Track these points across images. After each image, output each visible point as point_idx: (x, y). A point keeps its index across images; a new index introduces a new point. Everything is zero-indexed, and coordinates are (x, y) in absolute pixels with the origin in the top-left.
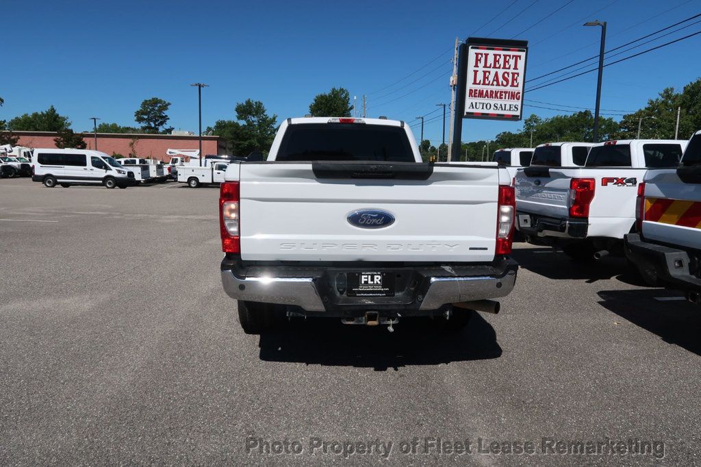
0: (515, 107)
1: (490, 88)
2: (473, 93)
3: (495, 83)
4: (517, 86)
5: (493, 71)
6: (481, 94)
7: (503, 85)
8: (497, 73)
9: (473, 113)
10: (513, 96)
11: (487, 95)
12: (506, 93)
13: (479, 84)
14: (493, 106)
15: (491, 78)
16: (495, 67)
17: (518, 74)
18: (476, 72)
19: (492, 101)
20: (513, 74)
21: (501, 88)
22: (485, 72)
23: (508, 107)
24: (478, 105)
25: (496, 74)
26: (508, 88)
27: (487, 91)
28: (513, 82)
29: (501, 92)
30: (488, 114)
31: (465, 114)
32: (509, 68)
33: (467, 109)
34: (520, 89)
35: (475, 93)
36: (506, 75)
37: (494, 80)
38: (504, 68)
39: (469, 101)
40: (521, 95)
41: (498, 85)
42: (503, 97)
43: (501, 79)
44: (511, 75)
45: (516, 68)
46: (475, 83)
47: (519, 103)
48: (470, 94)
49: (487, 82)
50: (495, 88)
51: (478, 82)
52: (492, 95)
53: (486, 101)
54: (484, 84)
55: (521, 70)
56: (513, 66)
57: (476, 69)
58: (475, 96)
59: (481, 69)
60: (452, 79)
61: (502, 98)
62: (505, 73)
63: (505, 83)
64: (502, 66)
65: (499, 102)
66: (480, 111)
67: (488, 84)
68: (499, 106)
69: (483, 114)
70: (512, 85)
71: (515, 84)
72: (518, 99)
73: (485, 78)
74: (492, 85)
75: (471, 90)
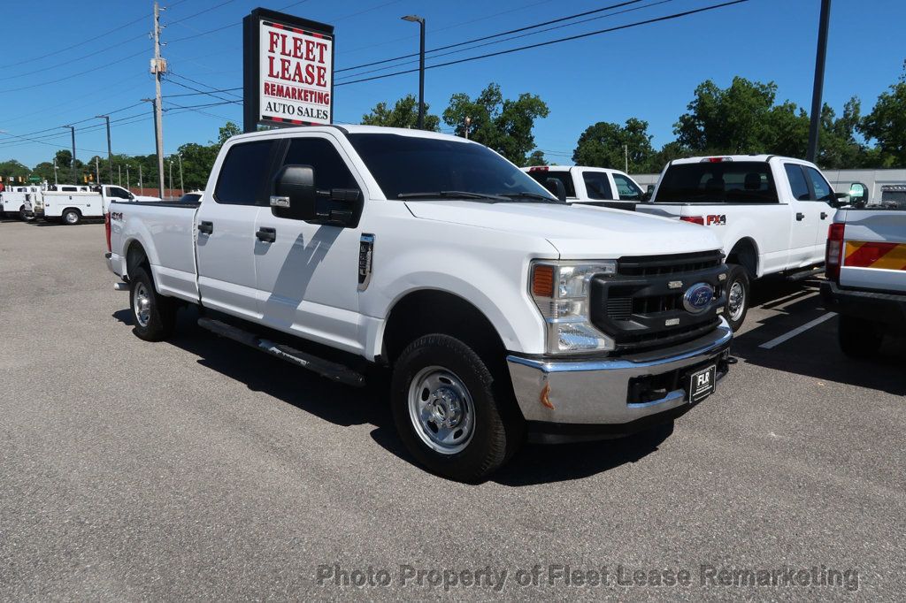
0: (324, 114)
1: (291, 84)
2: (270, 89)
3: (297, 78)
4: (325, 86)
5: (294, 61)
6: (280, 92)
7: (307, 82)
8: (298, 64)
9: (270, 118)
10: (321, 98)
11: (288, 94)
12: (311, 93)
13: (277, 77)
14: (296, 110)
15: (292, 70)
16: (295, 56)
17: (325, 69)
18: (271, 59)
19: (296, 103)
20: (319, 68)
21: (304, 86)
22: (283, 61)
23: (315, 113)
24: (277, 106)
25: (298, 66)
26: (314, 87)
27: (288, 88)
28: (319, 81)
29: (306, 92)
30: (290, 121)
31: (261, 118)
32: (313, 60)
33: (264, 112)
34: (327, 90)
35: (273, 90)
36: (310, 69)
37: (296, 74)
38: (308, 58)
39: (265, 100)
40: (329, 98)
41: (301, 81)
42: (309, 98)
43: (304, 74)
44: (316, 70)
45: (321, 61)
46: (271, 75)
47: (328, 108)
48: (266, 91)
49: (287, 76)
50: (298, 85)
51: (275, 74)
52: (294, 94)
53: (288, 101)
54: (283, 77)
55: (327, 64)
56: (318, 58)
57: (272, 55)
58: (273, 94)
59: (278, 56)
60: (153, 63)
61: (307, 100)
62: (309, 65)
63: (309, 80)
64: (304, 56)
65: (305, 105)
66: (280, 115)
67: (289, 79)
68: (304, 111)
69: (284, 120)
70: (319, 84)
71: (322, 83)
72: (327, 103)
73: (284, 69)
74: (294, 80)
75: (266, 85)
